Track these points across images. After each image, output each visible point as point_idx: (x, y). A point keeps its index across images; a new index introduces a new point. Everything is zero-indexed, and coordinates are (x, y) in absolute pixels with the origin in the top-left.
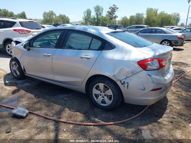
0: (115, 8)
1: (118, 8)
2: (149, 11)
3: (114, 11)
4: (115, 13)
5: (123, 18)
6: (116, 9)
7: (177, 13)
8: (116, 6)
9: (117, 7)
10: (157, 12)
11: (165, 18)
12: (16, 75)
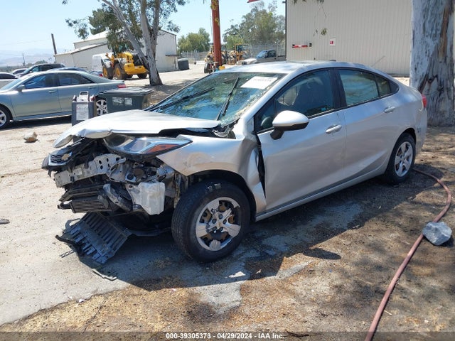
12: (222, 241)
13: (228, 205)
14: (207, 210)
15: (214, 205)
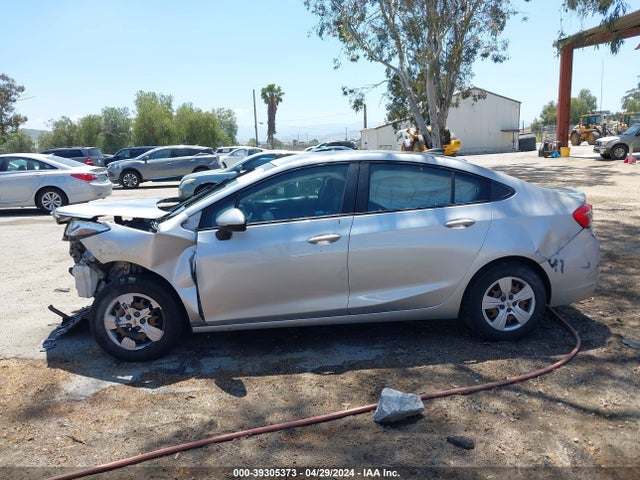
0: (11, 86)
1: (22, 89)
2: (145, 102)
3: (8, 99)
4: (14, 105)
5: (57, 124)
6: (14, 90)
7: (226, 109)
8: (13, 81)
9: (18, 84)
10: (169, 105)
11: (197, 122)
12: (138, 343)
13: (147, 304)
14: (118, 303)
15: (127, 299)
